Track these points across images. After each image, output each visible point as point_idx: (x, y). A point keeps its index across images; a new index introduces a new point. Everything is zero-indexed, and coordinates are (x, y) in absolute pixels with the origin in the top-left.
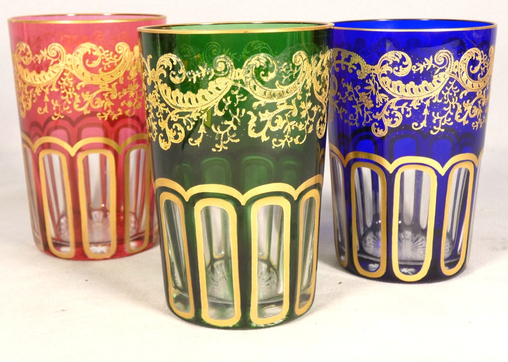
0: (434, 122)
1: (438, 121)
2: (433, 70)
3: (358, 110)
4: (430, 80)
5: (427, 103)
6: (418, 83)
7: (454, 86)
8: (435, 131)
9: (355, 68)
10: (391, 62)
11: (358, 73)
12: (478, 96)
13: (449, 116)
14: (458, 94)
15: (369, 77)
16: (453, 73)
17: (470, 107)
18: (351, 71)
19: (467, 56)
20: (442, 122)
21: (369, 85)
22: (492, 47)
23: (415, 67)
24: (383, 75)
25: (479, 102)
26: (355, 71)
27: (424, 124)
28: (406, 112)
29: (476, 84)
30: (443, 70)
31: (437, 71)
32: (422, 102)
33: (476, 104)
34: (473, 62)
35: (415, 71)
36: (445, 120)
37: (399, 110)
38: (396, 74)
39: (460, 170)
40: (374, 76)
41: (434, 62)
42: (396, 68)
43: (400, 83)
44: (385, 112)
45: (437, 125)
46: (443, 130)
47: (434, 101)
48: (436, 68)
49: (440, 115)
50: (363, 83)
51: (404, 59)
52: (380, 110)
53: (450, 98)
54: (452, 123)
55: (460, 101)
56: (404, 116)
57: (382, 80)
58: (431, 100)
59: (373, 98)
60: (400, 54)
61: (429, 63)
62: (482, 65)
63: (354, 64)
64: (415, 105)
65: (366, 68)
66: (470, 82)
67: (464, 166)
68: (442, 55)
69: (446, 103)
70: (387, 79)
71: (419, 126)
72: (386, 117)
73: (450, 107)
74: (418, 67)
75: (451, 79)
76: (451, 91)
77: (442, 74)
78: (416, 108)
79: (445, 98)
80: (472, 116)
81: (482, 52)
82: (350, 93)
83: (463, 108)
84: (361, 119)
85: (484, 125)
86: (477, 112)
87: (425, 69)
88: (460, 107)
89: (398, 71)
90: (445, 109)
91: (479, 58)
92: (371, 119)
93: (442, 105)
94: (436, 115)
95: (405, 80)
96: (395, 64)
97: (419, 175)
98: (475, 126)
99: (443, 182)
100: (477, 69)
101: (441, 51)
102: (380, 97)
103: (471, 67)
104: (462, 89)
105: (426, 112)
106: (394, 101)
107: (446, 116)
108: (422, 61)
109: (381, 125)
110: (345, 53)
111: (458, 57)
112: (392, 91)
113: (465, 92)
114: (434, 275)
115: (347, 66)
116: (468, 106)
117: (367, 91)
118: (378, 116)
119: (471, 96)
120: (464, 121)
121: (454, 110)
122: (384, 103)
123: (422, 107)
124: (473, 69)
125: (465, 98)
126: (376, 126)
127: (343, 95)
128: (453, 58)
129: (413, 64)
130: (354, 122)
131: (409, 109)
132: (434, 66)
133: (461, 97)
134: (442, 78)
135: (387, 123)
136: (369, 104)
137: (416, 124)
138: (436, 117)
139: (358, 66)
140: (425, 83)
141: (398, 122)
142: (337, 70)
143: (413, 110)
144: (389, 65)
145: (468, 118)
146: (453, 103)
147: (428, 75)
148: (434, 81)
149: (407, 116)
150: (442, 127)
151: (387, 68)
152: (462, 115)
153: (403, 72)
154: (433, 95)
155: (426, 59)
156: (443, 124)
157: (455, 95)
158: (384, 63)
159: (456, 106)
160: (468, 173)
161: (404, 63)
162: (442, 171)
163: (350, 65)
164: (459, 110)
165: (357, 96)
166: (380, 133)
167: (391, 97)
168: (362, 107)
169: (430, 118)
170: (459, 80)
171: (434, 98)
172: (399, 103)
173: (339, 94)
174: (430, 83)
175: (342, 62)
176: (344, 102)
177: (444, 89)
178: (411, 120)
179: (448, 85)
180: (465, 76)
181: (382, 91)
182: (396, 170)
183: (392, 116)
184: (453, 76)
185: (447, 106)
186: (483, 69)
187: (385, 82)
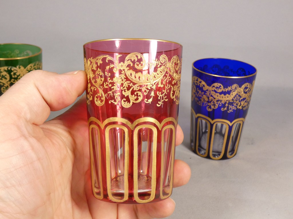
0: (229, 108)
1: (231, 108)
2: (231, 91)
3: (202, 100)
4: (229, 94)
5: (228, 102)
6: (225, 95)
7: (238, 96)
8: (229, 111)
9: (203, 86)
10: (216, 87)
11: (204, 88)
12: (247, 99)
13: (235, 106)
14: (239, 99)
15: (207, 90)
16: (238, 92)
17: (243, 103)
18: (201, 87)
19: (243, 86)
20: (232, 108)
21: (207, 93)
22: (254, 81)
23: (224, 89)
24: (213, 91)
25: (247, 101)
26: (202, 87)
27: (226, 109)
28: (219, 104)
29: (246, 95)
30: (235, 91)
31: (232, 91)
32: (226, 101)
33: (246, 102)
34: (246, 88)
35: (224, 91)
36: (234, 108)
37: (217, 103)
38: (217, 91)
39: (237, 124)
40: (209, 91)
41: (231, 88)
42: (217, 89)
43: (218, 94)
44: (212, 103)
45: (230, 109)
46: (232, 111)
47: (230, 101)
48: (232, 90)
49: (232, 106)
50: (205, 92)
51: (220, 86)
52: (210, 102)
53: (236, 100)
54: (236, 109)
55: (240, 101)
56: (219, 106)
57: (212, 92)
58: (229, 101)
59: (208, 98)
60: (219, 84)
61: (229, 88)
62: (249, 88)
63: (202, 85)
64: (223, 102)
65: (206, 87)
66: (244, 95)
67: (239, 122)
68: (235, 86)
69: (234, 102)
70: (214, 92)
71: (224, 109)
72: (212, 105)
73: (236, 104)
74: (225, 90)
75: (237, 94)
76: (237, 98)
77: (234, 92)
78: (223, 103)
79: (234, 100)
80: (243, 106)
81: (250, 84)
82: (200, 94)
83: (240, 104)
84: (203, 104)
85: (248, 108)
86: (246, 104)
87: (228, 91)
88: (239, 103)
89: (218, 90)
90: (234, 104)
91: (248, 86)
92: (206, 105)
93: (233, 103)
94: (230, 106)
95: (221, 93)
96: (217, 88)
97: (222, 125)
98: (244, 109)
99: (230, 128)
100: (247, 90)
101: (234, 85)
102: (211, 98)
103: (245, 90)
104: (240, 97)
105: (227, 105)
106: (216, 100)
107: (234, 106)
108: (227, 88)
109: (210, 107)
110: (200, 80)
111: (240, 86)
112: (215, 96)
113: (242, 98)
114: (225, 157)
115: (200, 85)
116: (242, 103)
117: (206, 95)
118: (209, 104)
119: (244, 99)
120: (240, 108)
121: (237, 105)
122: (212, 100)
123: (226, 103)
124: (246, 90)
125: (242, 100)
126: (208, 108)
127: (198, 94)
128: (238, 87)
129: (224, 88)
130: (200, 104)
131: (220, 103)
132: (231, 90)
133: (240, 100)
134: (234, 94)
135: (212, 107)
136: (207, 99)
137: (223, 109)
138: (230, 107)
139: (204, 86)
140: (227, 95)
141: (216, 107)
142: (196, 84)
143: (222, 104)
144: (215, 88)
145: (242, 107)
146: (237, 102)
147: (229, 93)
148: (231, 95)
149: (220, 106)
150: (232, 110)
151: (214, 89)
152: (240, 106)
153: (220, 91)
154: (230, 99)
155: (229, 87)
156: (233, 109)
157: (238, 99)
158: (214, 86)
159: (238, 103)
160: (240, 124)
161: (221, 88)
162: (231, 124)
163: (201, 84)
164: (239, 104)
165: (202, 96)
166: (210, 110)
167: (214, 99)
168: (204, 100)
169: (228, 107)
170: (240, 94)
171: (230, 100)
172: (218, 101)
173: (196, 93)
174: (229, 96)
175: (198, 82)
176: (198, 96)
177: (234, 98)
178: (221, 107)
179: (236, 96)
180: (243, 93)
181: (212, 96)
182: (214, 123)
183: (214, 105)
184: (238, 93)
185: (235, 103)
186: (249, 89)
187: (213, 93)
